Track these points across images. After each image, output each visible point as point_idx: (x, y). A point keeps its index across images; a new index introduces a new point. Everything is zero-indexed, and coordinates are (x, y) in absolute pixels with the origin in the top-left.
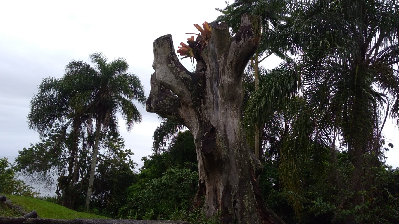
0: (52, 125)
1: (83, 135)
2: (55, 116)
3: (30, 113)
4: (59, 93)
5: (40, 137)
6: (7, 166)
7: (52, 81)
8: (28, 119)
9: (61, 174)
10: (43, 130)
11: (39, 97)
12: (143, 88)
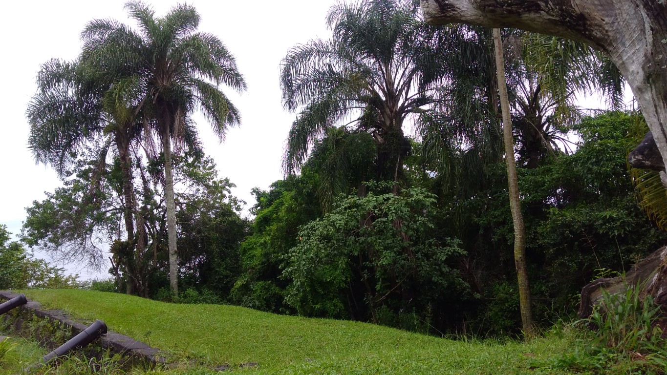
0: (77, 151)
1: (138, 162)
2: (78, 135)
3: (31, 135)
4: (78, 87)
5: (59, 176)
6: (7, 239)
7: (58, 65)
8: (30, 146)
9: (114, 237)
10: (61, 163)
11: (40, 101)
12: (234, 58)
